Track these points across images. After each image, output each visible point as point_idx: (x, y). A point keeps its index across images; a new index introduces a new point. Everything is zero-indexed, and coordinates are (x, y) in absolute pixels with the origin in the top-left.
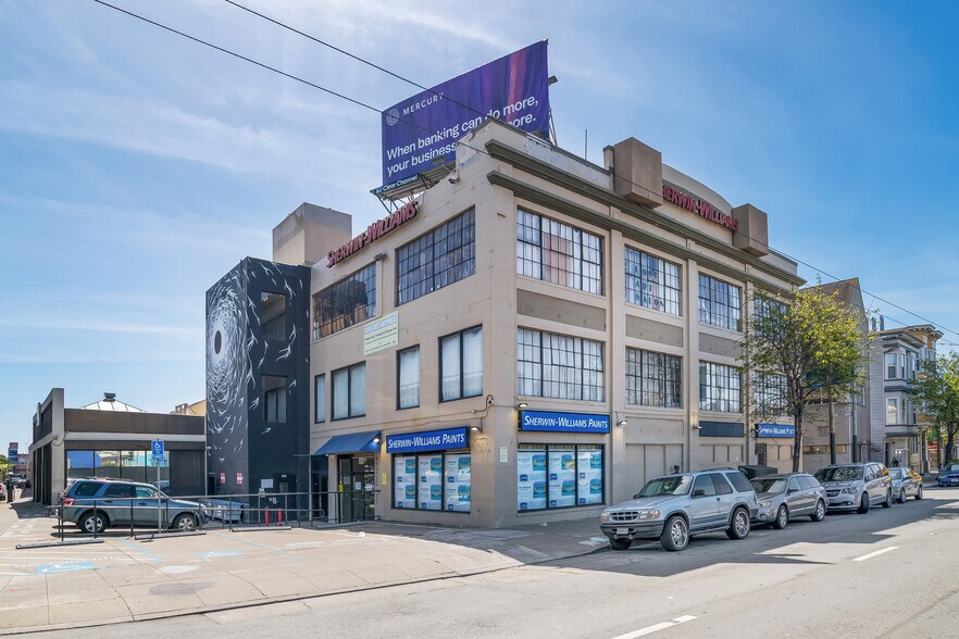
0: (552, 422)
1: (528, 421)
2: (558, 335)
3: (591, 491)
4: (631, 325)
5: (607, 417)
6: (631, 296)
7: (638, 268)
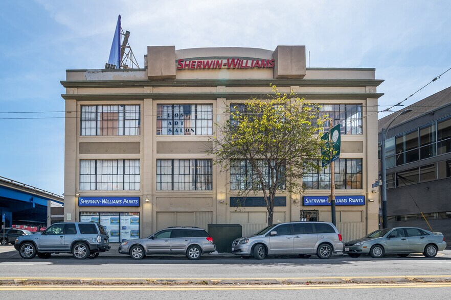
0: (98, 202)
1: (82, 202)
2: (107, 160)
3: (131, 236)
4: (161, 147)
5: (138, 198)
6: (165, 131)
7: (171, 115)
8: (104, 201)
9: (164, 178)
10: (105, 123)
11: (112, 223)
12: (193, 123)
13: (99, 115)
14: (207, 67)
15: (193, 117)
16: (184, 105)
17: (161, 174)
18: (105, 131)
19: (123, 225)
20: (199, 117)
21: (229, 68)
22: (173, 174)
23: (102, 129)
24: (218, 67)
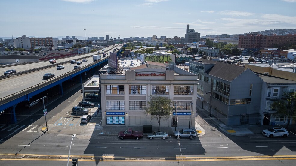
0: (112, 113)
2: (114, 101)
3: (122, 122)
4: (131, 98)
5: (124, 112)
6: (132, 93)
7: (134, 88)
8: (114, 113)
9: (132, 106)
10: (113, 90)
11: (116, 119)
12: (140, 91)
13: (111, 88)
14: (145, 75)
15: (141, 88)
16: (138, 86)
17: (131, 105)
18: (113, 93)
19: (119, 119)
20: (142, 89)
21: (152, 75)
22: (134, 105)
23: (112, 92)
24: (148, 75)
